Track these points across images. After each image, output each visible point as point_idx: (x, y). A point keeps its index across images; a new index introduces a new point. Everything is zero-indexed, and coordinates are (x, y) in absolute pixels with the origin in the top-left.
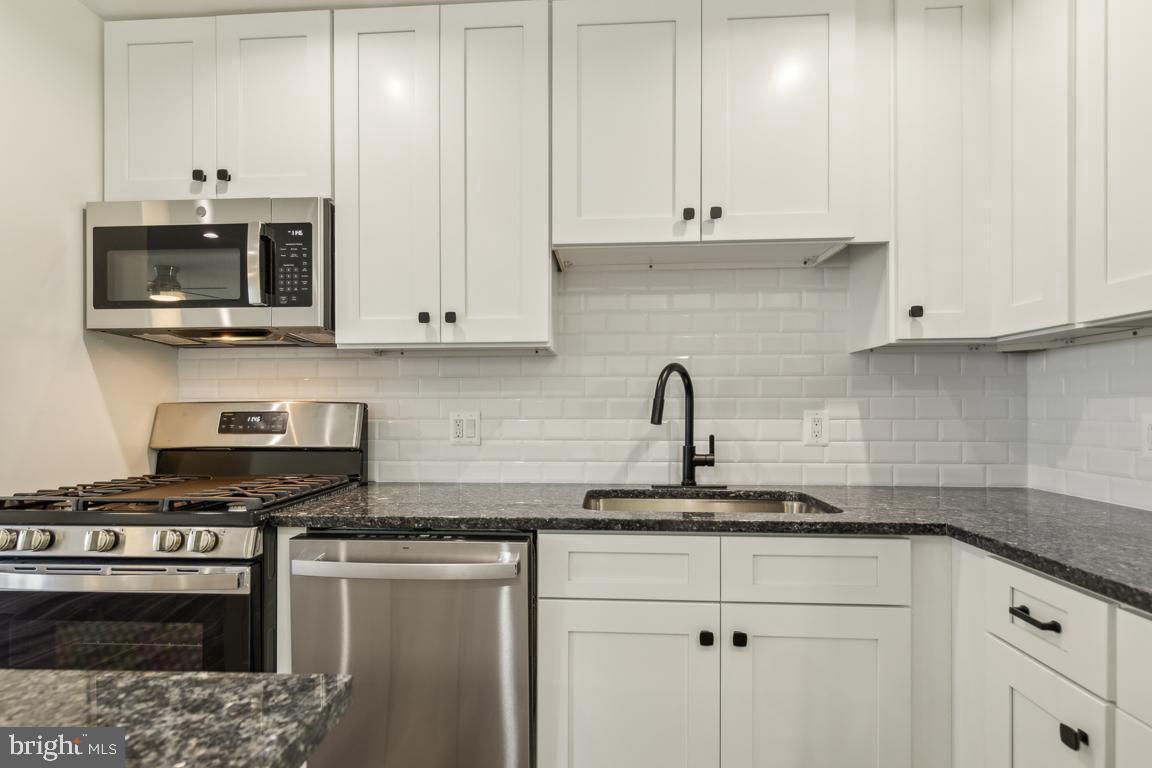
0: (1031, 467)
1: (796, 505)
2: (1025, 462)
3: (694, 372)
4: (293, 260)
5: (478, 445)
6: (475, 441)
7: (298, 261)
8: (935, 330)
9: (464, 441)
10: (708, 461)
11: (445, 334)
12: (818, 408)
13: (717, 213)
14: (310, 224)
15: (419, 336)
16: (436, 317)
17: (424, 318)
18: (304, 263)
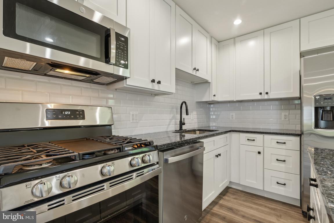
0: (211, 122)
1: (198, 132)
2: (209, 122)
3: (187, 104)
4: (121, 49)
5: (138, 122)
6: (137, 121)
7: (123, 50)
8: (216, 99)
9: (135, 121)
10: (184, 124)
11: (156, 87)
12: (192, 112)
13: (198, 70)
14: (127, 38)
15: (149, 86)
16: (156, 81)
17: (153, 81)
18: (125, 52)
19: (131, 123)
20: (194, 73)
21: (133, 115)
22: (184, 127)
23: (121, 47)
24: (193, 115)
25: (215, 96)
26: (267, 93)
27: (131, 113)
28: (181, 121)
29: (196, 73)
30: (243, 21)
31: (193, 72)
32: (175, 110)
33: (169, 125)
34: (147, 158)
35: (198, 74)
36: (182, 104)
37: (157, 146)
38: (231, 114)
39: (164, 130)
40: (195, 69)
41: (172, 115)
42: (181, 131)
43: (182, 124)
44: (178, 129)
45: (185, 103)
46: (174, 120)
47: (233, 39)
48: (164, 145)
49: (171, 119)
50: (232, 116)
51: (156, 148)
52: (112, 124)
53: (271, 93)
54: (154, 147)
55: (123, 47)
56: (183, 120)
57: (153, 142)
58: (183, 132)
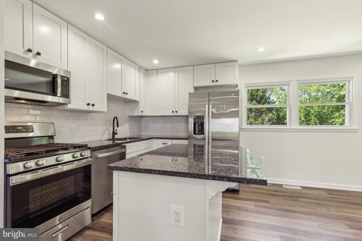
0: (142, 132)
2: (141, 132)
3: (118, 118)
4: (64, 86)
5: (75, 134)
6: (75, 132)
7: (66, 86)
8: (143, 114)
9: (72, 132)
10: (116, 134)
11: (91, 108)
12: (125, 124)
13: (127, 94)
14: (69, 78)
15: (86, 108)
16: (91, 105)
17: (88, 104)
18: (67, 87)
19: (70, 134)
20: (124, 96)
21: (71, 128)
22: (116, 136)
23: (64, 85)
24: (125, 126)
25: (142, 112)
26: (176, 112)
27: (69, 126)
28: (113, 132)
29: (125, 96)
30: (159, 62)
31: (122, 95)
32: (108, 123)
33: (103, 135)
34: (83, 154)
35: (127, 96)
36: (114, 119)
37: (90, 147)
38: (157, 125)
39: (99, 139)
40: (124, 93)
41: (105, 127)
42: (113, 139)
43: (114, 134)
44: (111, 137)
45: (116, 118)
46: (107, 131)
47: (156, 70)
48: (96, 147)
49: (106, 130)
50: (158, 127)
51: (90, 148)
52: (54, 135)
53: (179, 111)
54: (88, 148)
55: (66, 84)
56: (115, 131)
57: (87, 145)
58: (115, 140)
